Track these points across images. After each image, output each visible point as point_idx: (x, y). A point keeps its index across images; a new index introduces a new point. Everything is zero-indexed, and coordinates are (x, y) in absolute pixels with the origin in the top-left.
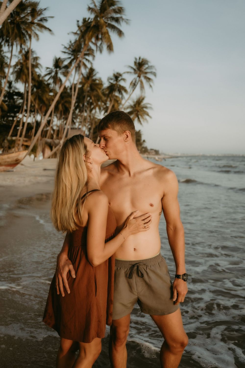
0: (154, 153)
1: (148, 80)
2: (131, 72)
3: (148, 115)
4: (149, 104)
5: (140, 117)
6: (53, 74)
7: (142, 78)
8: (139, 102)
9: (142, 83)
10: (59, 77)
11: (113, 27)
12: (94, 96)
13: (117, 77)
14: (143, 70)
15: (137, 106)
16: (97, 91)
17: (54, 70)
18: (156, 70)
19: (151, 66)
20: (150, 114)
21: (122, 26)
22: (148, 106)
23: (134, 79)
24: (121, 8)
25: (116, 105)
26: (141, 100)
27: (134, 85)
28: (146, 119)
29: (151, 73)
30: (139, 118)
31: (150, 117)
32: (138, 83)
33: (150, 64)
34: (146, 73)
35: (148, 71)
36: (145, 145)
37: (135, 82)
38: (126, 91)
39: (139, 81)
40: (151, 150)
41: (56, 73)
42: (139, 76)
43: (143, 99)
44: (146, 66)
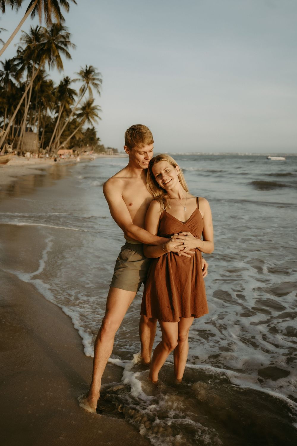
0: (112, 152)
1: (96, 86)
2: (79, 79)
3: (97, 116)
4: (98, 106)
5: (90, 118)
6: (4, 76)
7: (91, 85)
8: (89, 104)
9: (90, 89)
10: (10, 79)
11: (62, 49)
12: (45, 97)
13: (67, 81)
14: (91, 77)
15: (87, 108)
16: (47, 92)
17: (5, 72)
18: (102, 76)
19: (98, 73)
20: (99, 115)
21: (70, 50)
22: (98, 108)
23: (83, 85)
25: (67, 105)
26: (90, 102)
27: (83, 90)
28: (96, 120)
29: (98, 79)
30: (89, 120)
31: (100, 119)
32: (86, 89)
33: (96, 71)
34: (94, 79)
35: (95, 77)
36: (100, 143)
37: (84, 88)
38: (76, 94)
39: (87, 87)
40: (109, 148)
41: (7, 75)
42: (88, 83)
43: (93, 101)
44: (93, 73)
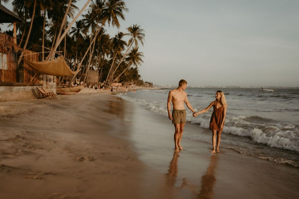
0: (148, 85)
1: (140, 38)
2: (129, 34)
6: (76, 32)
7: (137, 38)
8: (135, 51)
9: (136, 41)
10: (80, 34)
11: (118, 13)
12: (104, 46)
13: (120, 35)
14: (137, 33)
15: (133, 54)
16: (105, 42)
17: (77, 29)
18: (144, 32)
19: (141, 30)
20: (142, 59)
22: (142, 54)
23: (131, 38)
24: (123, 2)
27: (131, 42)
28: (140, 63)
29: (142, 34)
30: (135, 62)
31: (143, 62)
33: (140, 28)
34: (139, 34)
35: (139, 32)
36: (141, 79)
37: (132, 40)
38: (126, 44)
40: (146, 82)
41: (78, 31)
42: (135, 37)
43: (138, 49)
44: (138, 30)
